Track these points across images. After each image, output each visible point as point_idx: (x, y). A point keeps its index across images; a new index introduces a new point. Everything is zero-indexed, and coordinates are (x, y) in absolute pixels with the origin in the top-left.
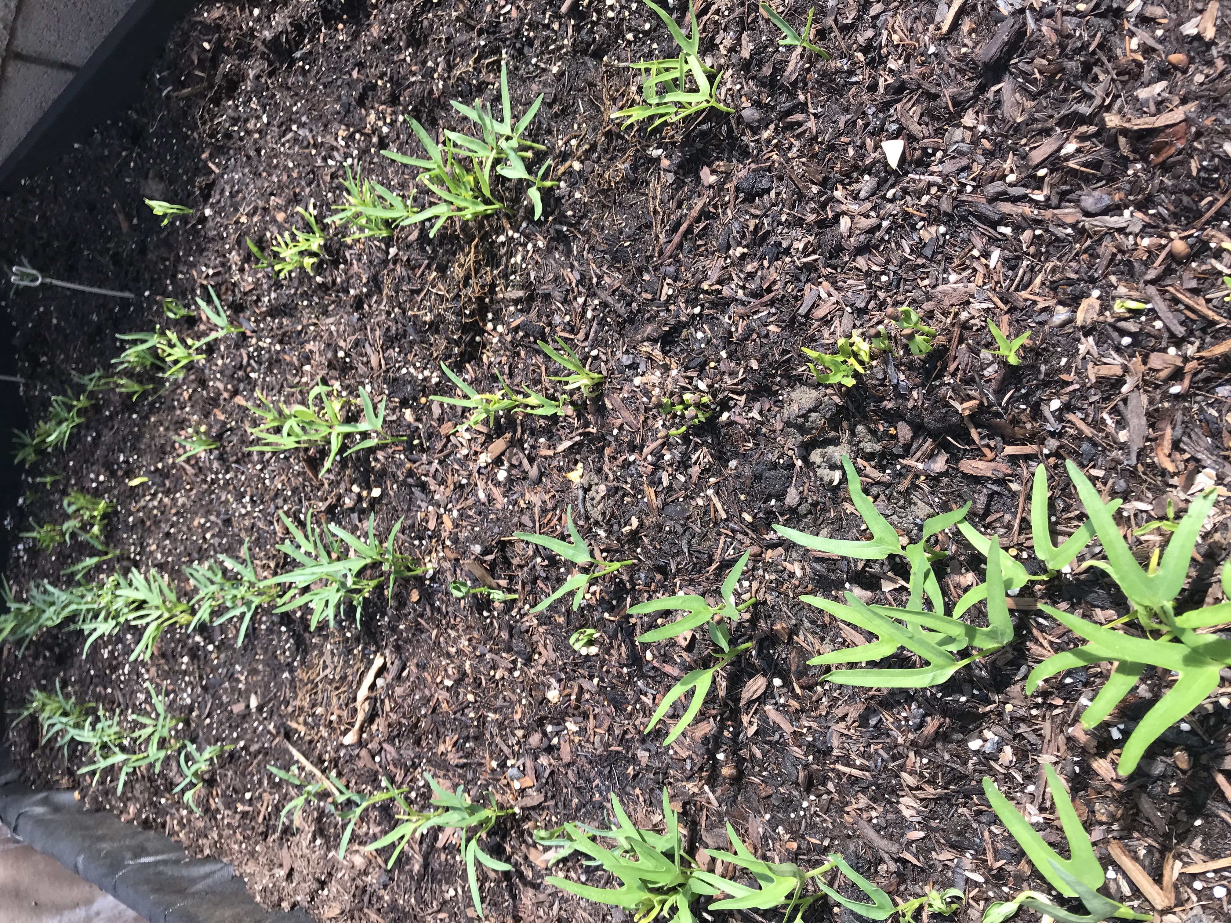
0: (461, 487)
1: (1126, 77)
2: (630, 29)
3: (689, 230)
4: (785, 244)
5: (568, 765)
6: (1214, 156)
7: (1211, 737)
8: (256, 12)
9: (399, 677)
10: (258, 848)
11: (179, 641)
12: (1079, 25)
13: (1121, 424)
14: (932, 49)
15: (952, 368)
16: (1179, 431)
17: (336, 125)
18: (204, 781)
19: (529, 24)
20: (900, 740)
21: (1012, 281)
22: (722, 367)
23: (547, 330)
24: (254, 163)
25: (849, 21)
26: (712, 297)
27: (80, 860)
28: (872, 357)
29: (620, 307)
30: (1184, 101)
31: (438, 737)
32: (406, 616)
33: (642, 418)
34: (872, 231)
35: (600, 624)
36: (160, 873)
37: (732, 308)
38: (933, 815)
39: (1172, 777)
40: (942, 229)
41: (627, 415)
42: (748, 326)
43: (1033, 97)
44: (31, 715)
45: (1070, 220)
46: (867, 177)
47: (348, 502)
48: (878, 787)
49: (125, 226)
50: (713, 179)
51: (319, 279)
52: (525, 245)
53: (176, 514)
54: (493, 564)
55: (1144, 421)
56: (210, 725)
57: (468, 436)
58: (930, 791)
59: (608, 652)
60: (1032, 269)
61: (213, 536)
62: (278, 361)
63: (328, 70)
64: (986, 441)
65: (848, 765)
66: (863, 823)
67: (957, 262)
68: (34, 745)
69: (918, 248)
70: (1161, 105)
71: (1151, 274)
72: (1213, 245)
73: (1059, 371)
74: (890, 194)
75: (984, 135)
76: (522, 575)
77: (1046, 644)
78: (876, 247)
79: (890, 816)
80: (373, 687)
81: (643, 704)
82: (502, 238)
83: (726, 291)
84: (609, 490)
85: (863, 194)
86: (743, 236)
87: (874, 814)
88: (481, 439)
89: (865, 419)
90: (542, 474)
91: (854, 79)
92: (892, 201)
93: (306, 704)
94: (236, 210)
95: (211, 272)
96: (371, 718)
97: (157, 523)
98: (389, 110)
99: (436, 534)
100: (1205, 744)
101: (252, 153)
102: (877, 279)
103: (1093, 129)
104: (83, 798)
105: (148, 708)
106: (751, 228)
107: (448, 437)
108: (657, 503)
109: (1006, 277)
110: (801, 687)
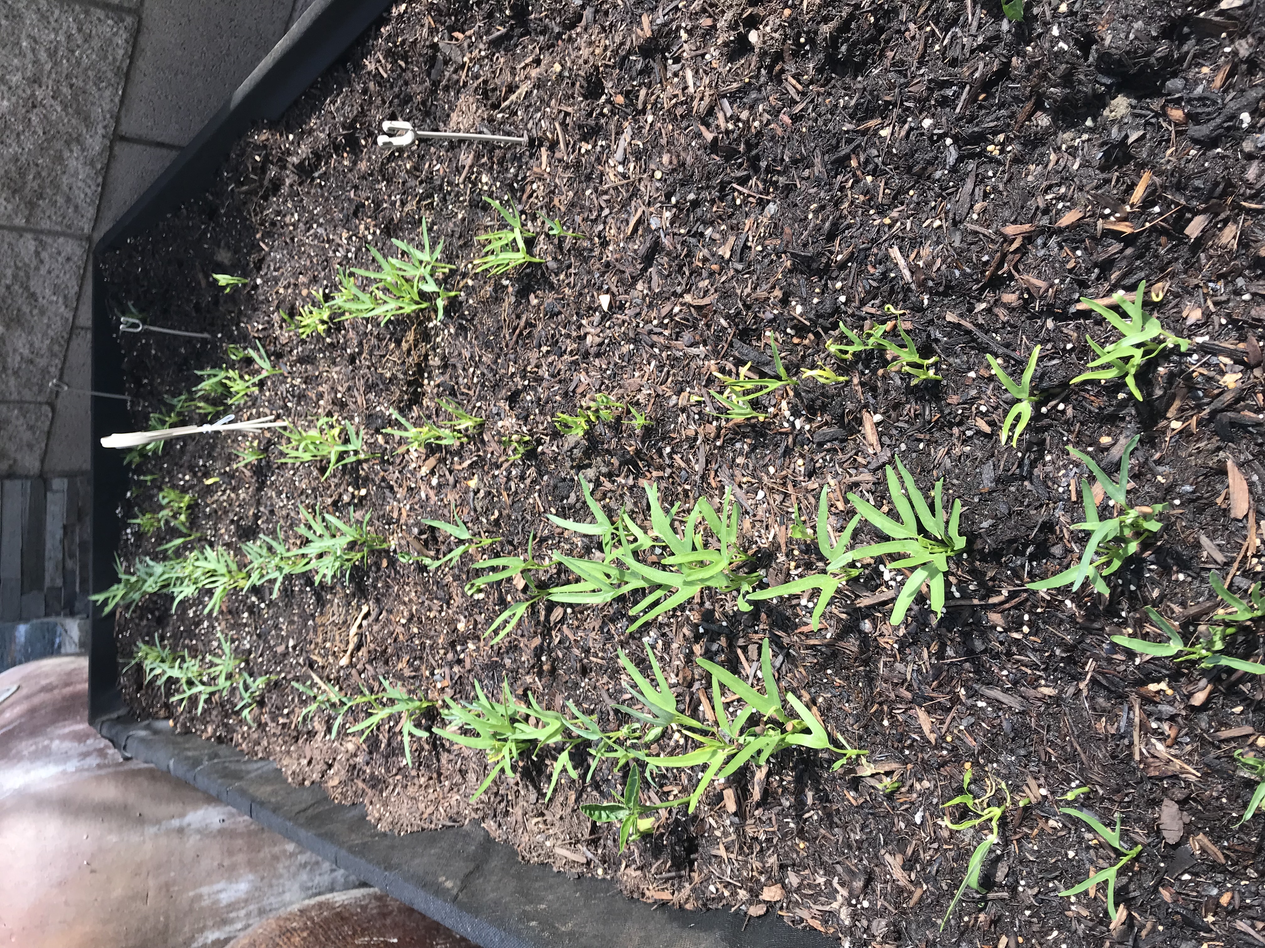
0: (412, 489)
3: (521, 333)
4: (564, 348)
5: (469, 671)
8: (291, 137)
9: (377, 620)
10: (292, 748)
11: (240, 601)
14: (622, 245)
15: (624, 428)
17: (341, 228)
18: (255, 701)
22: (537, 419)
23: (456, 387)
24: (290, 247)
25: (593, 217)
26: (533, 376)
27: (171, 763)
29: (491, 377)
30: (714, 292)
31: (398, 658)
32: (380, 577)
34: (601, 344)
37: (543, 383)
40: (632, 347)
41: (495, 446)
42: (548, 395)
44: (136, 664)
45: (681, 348)
46: (596, 314)
47: (346, 498)
49: (203, 283)
50: (535, 302)
51: (328, 340)
52: (444, 331)
53: (239, 506)
56: (262, 663)
57: (416, 455)
61: (263, 522)
63: (337, 186)
67: (638, 366)
68: (140, 687)
69: (622, 356)
73: (670, 431)
74: (607, 324)
75: (646, 295)
76: (444, 548)
78: (603, 354)
80: (360, 626)
82: (431, 325)
83: (540, 373)
84: (486, 493)
85: (595, 324)
86: (547, 340)
88: (423, 457)
90: (456, 482)
91: (593, 254)
92: (608, 329)
93: (320, 641)
94: (276, 283)
95: (260, 327)
96: (358, 647)
97: (226, 512)
98: (372, 223)
99: (397, 522)
101: (289, 240)
102: (605, 372)
104: (175, 725)
105: (220, 652)
106: (551, 335)
107: (403, 456)
108: (509, 502)
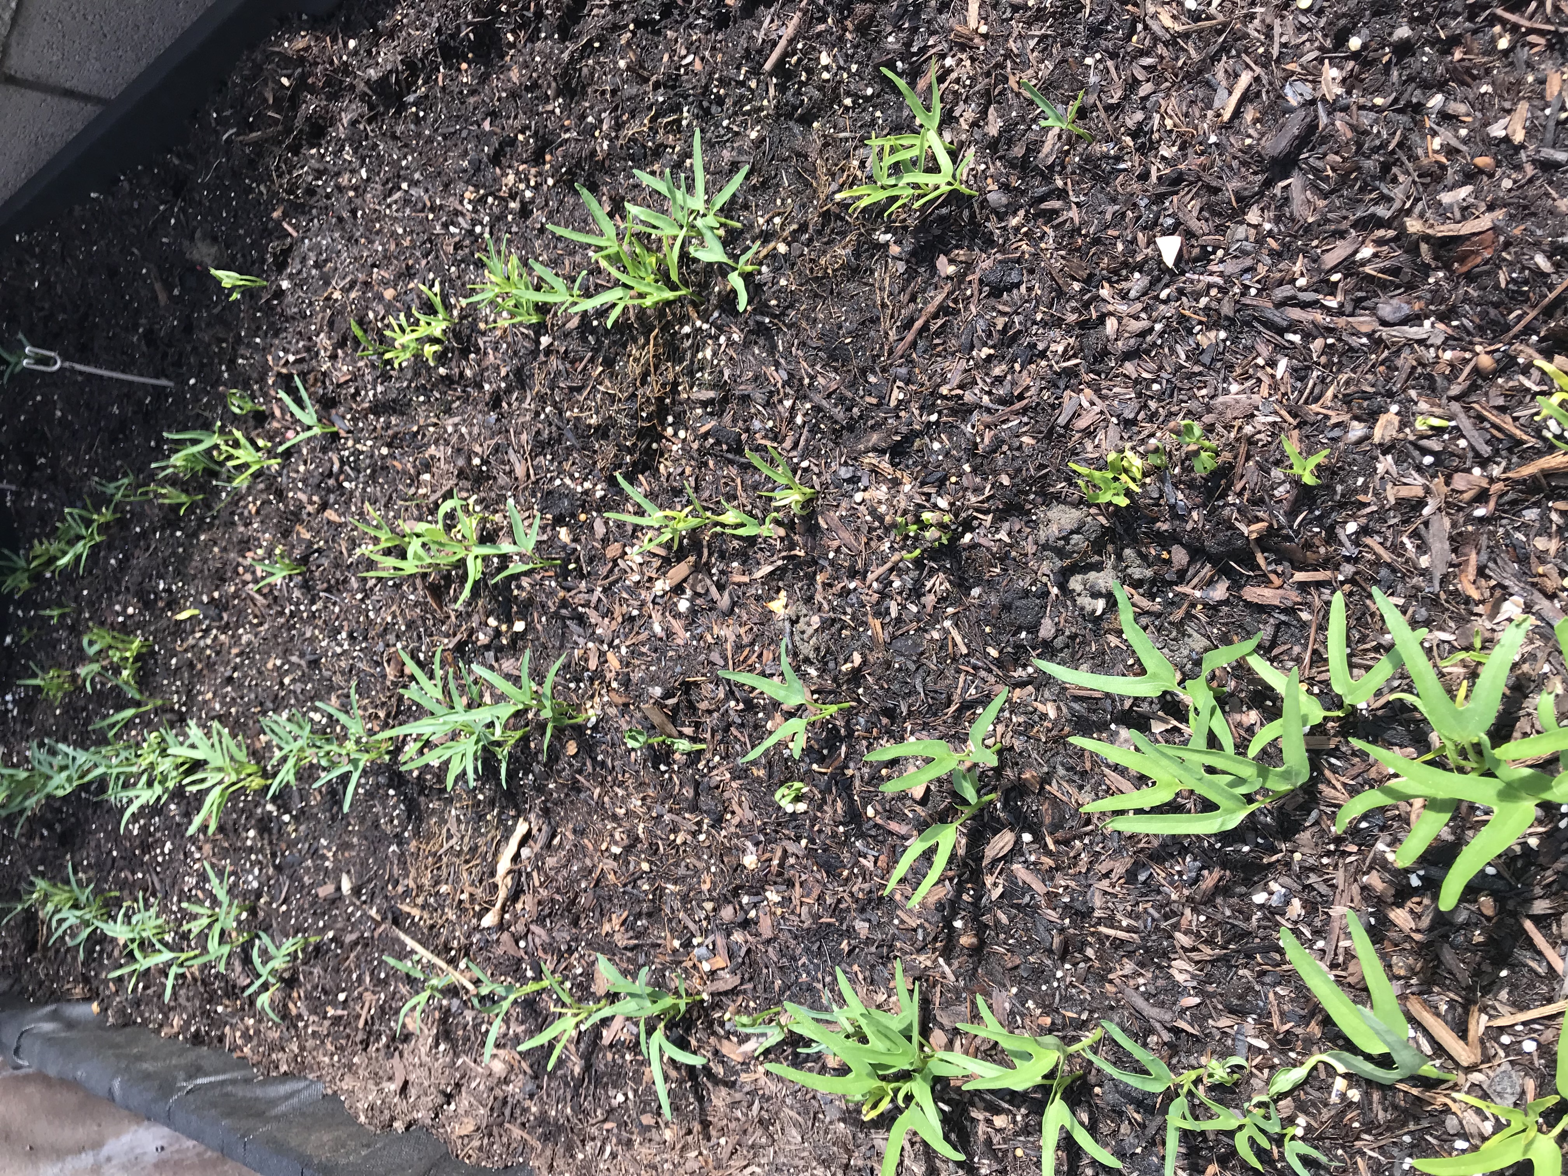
0: (632, 619)
1: (1428, 180)
2: (848, 94)
3: (925, 327)
4: (1041, 346)
5: (768, 942)
6: (1524, 268)
7: (1518, 880)
8: (352, 43)
9: (548, 846)
10: (356, 1060)
11: (243, 811)
12: (1376, 121)
13: (1423, 548)
14: (1213, 139)
15: (1238, 487)
16: (1484, 556)
17: (461, 185)
18: (281, 979)
19: (720, 80)
20: (1174, 897)
21: (1301, 393)
22: (965, 482)
23: (744, 436)
24: (348, 227)
25: (1114, 101)
26: (951, 404)
27: (116, 1084)
28: (1145, 475)
29: (838, 413)
30: (1491, 208)
31: (602, 915)
32: (559, 772)
33: (864, 540)
34: (1143, 334)
35: (808, 777)
36: (227, 1095)
37: (975, 416)
38: (1209, 979)
39: (1476, 925)
40: (1223, 335)
41: (847, 536)
42: (996, 436)
43: (1325, 196)
45: (1365, 329)
46: (1137, 275)
47: (483, 638)
48: (1147, 950)
49: (162, 298)
50: (951, 270)
51: (442, 371)
52: (717, 338)
53: (238, 655)
54: (676, 708)
55: (1447, 545)
56: (287, 914)
57: (639, 559)
58: (1207, 952)
59: (820, 808)
60: (1322, 380)
61: (293, 681)
62: (385, 468)
63: (449, 118)
64: (1273, 567)
65: (1112, 927)
66: (1129, 991)
68: (32, 946)
70: (1466, 212)
71: (1455, 390)
72: (1521, 360)
73: (1355, 491)
74: (1163, 295)
75: (1270, 233)
76: (711, 721)
77: (1339, 786)
79: (1160, 982)
80: (516, 858)
81: (862, 868)
82: (687, 329)
83: (968, 397)
84: (823, 621)
87: (1141, 981)
88: (656, 563)
89: (1135, 542)
90: (734, 604)
91: (1122, 166)
92: (1165, 302)
93: (426, 882)
94: (327, 283)
95: (291, 358)
96: (515, 895)
97: (210, 665)
98: (533, 171)
99: (598, 675)
100: (1513, 888)
101: (345, 215)
102: (1148, 387)
103: (1391, 233)
104: (104, 1010)
105: (200, 894)
106: (1000, 327)
107: (615, 562)
108: (883, 636)
109: (1294, 389)
110: (1057, 842)
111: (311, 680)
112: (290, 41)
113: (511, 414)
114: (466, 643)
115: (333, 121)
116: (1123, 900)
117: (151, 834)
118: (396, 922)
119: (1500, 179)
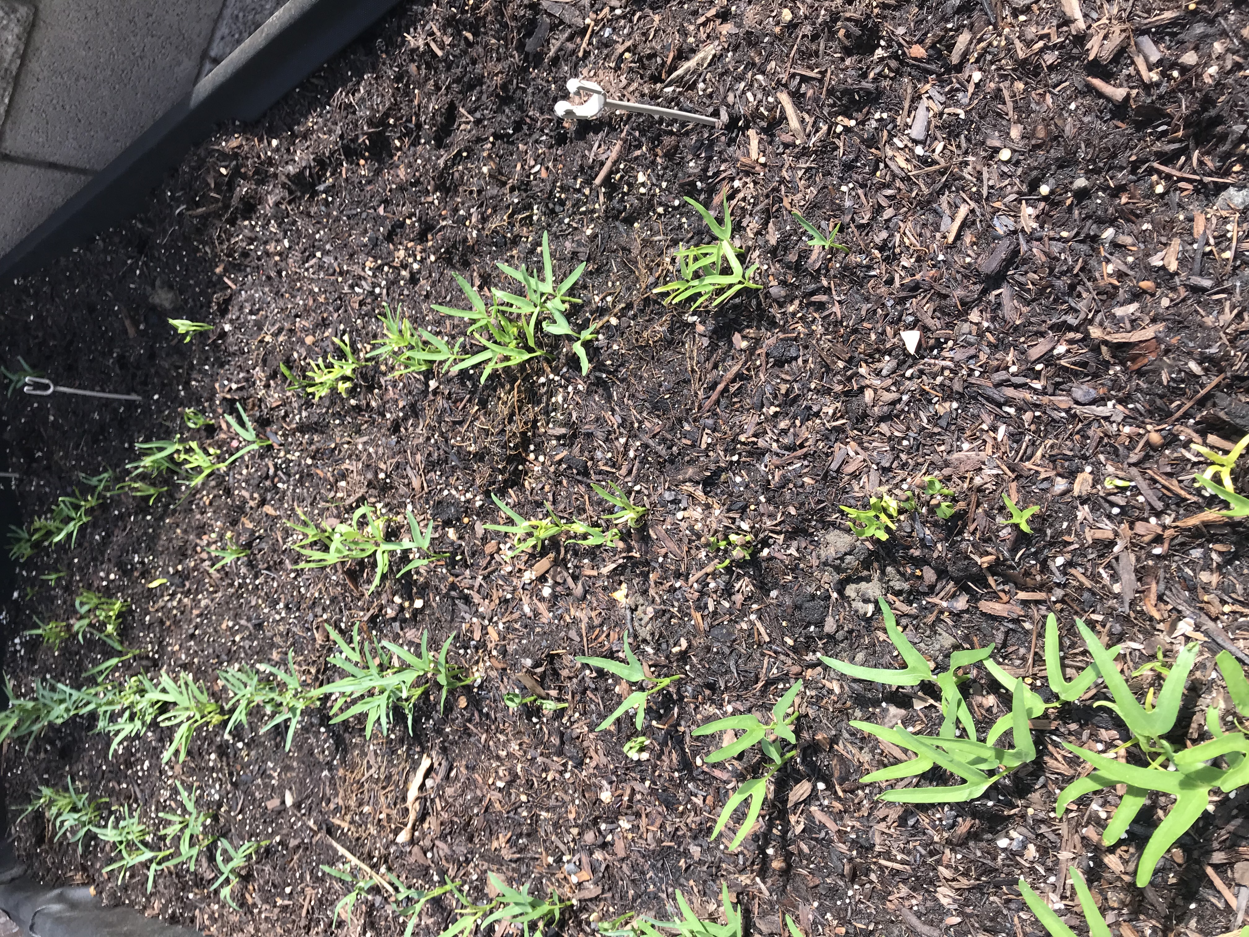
0: (507, 601)
1: (1104, 297)
2: (660, 204)
3: (726, 389)
4: (815, 409)
5: (623, 860)
6: (1180, 371)
7: (1200, 836)
8: (275, 142)
9: (447, 777)
11: (205, 738)
12: (1063, 251)
13: (1115, 577)
14: (941, 257)
15: (972, 528)
16: (1162, 586)
17: (362, 256)
18: (239, 875)
19: (561, 187)
20: (936, 839)
21: (1017, 452)
22: (762, 509)
23: (590, 463)
24: (275, 284)
25: (864, 221)
26: (748, 448)
28: (901, 511)
29: (661, 449)
30: (1154, 321)
31: (491, 834)
32: (453, 720)
33: (685, 549)
34: (893, 403)
35: (648, 731)
37: (767, 457)
38: (967, 903)
39: (1170, 870)
40: (955, 405)
41: (672, 545)
42: (784, 476)
43: (1028, 303)
44: (36, 811)
45: (1063, 406)
46: (887, 358)
47: (390, 613)
48: (918, 878)
49: (131, 332)
50: (744, 344)
51: (353, 402)
52: (566, 387)
53: (200, 615)
54: (543, 676)
55: (1133, 577)
56: (243, 822)
57: (510, 554)
58: (964, 882)
59: (659, 758)
60: (1033, 443)
61: (242, 639)
62: (310, 475)
63: (352, 203)
64: (1001, 587)
65: (890, 860)
66: (905, 911)
67: (968, 433)
68: (40, 840)
69: (935, 419)
70: (1134, 323)
71: (1134, 458)
72: (1182, 438)
73: (1062, 533)
74: (908, 374)
75: (988, 329)
76: (572, 685)
77: (1060, 758)
78: (898, 417)
79: (929, 904)
80: (422, 787)
81: (694, 805)
82: (542, 380)
83: (761, 443)
84: (656, 612)
85: (884, 372)
86: (775, 397)
87: (914, 902)
88: (525, 558)
89: (895, 563)
90: (586, 592)
91: (873, 273)
92: (910, 379)
93: (353, 803)
94: (260, 329)
95: (234, 386)
96: (422, 817)
97: (176, 622)
98: (419, 248)
99: (482, 645)
100: (1197, 842)
102: (899, 443)
103: (1079, 336)
105: (173, 805)
106: (783, 391)
107: (492, 557)
108: (703, 625)
109: (1012, 449)
110: (844, 791)
111: (256, 638)
112: (227, 141)
113: (408, 437)
114: (377, 616)
115: (261, 201)
116: (897, 839)
117: (133, 755)
118: (329, 832)
119: (1160, 298)
